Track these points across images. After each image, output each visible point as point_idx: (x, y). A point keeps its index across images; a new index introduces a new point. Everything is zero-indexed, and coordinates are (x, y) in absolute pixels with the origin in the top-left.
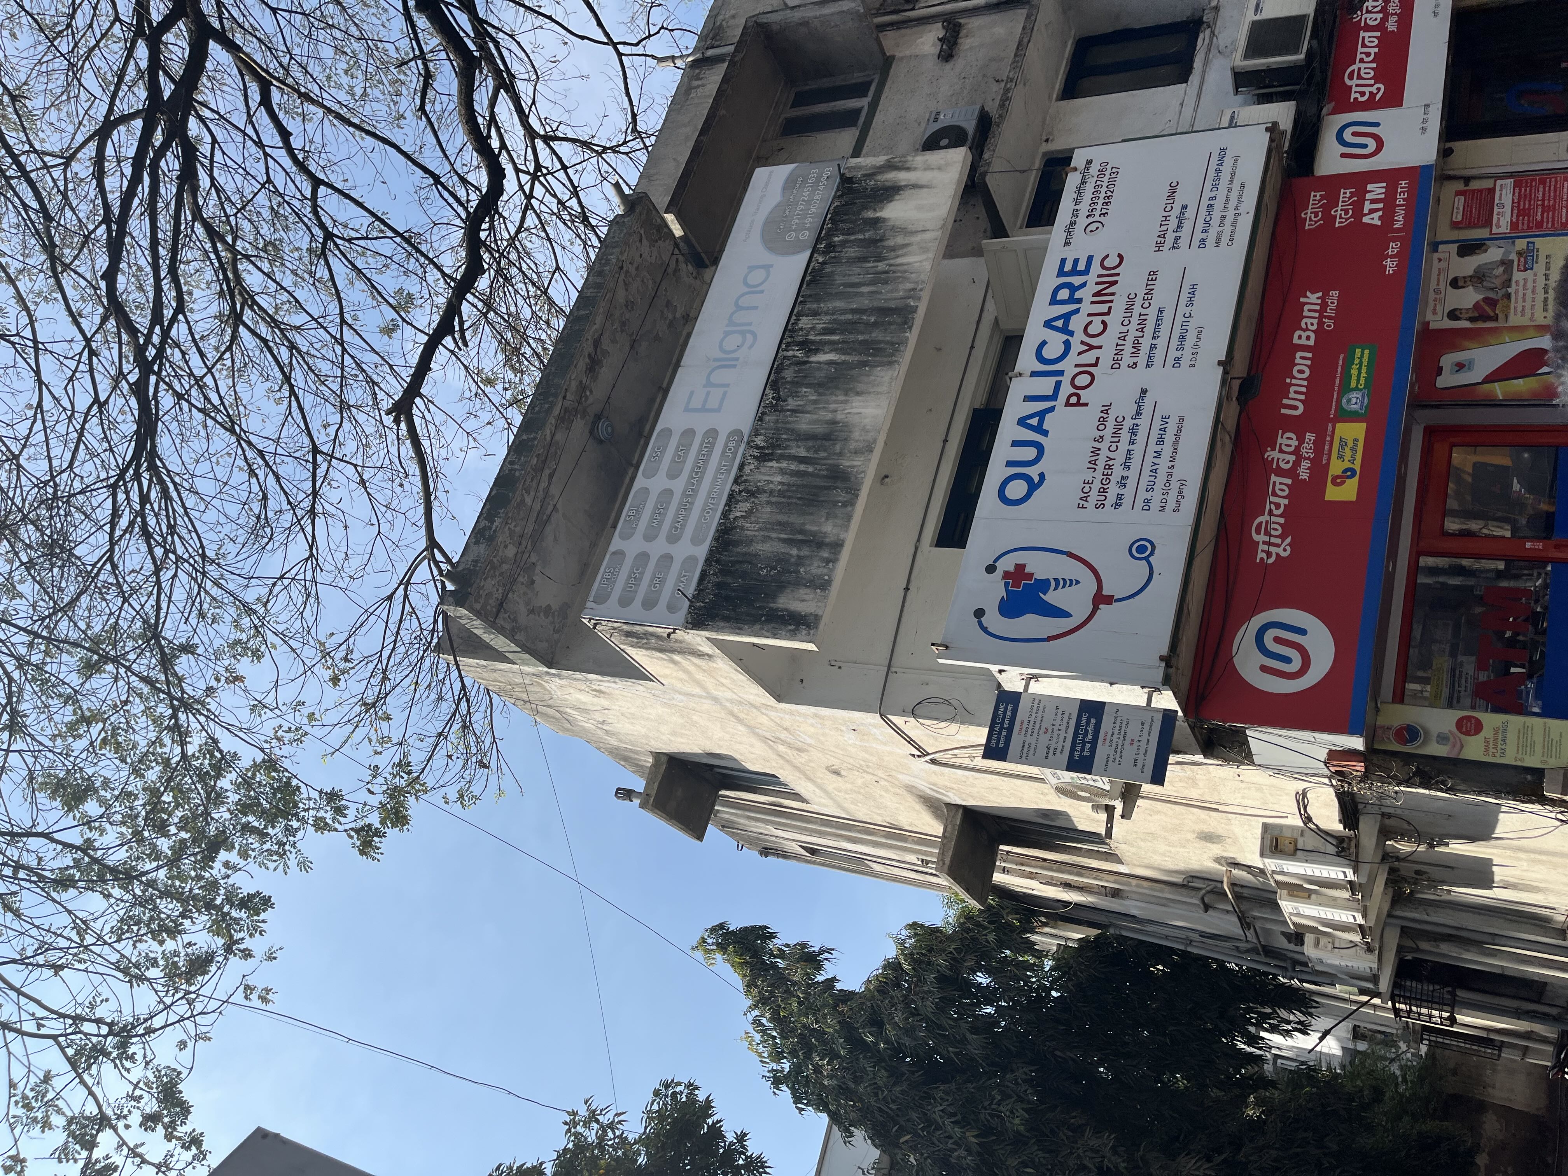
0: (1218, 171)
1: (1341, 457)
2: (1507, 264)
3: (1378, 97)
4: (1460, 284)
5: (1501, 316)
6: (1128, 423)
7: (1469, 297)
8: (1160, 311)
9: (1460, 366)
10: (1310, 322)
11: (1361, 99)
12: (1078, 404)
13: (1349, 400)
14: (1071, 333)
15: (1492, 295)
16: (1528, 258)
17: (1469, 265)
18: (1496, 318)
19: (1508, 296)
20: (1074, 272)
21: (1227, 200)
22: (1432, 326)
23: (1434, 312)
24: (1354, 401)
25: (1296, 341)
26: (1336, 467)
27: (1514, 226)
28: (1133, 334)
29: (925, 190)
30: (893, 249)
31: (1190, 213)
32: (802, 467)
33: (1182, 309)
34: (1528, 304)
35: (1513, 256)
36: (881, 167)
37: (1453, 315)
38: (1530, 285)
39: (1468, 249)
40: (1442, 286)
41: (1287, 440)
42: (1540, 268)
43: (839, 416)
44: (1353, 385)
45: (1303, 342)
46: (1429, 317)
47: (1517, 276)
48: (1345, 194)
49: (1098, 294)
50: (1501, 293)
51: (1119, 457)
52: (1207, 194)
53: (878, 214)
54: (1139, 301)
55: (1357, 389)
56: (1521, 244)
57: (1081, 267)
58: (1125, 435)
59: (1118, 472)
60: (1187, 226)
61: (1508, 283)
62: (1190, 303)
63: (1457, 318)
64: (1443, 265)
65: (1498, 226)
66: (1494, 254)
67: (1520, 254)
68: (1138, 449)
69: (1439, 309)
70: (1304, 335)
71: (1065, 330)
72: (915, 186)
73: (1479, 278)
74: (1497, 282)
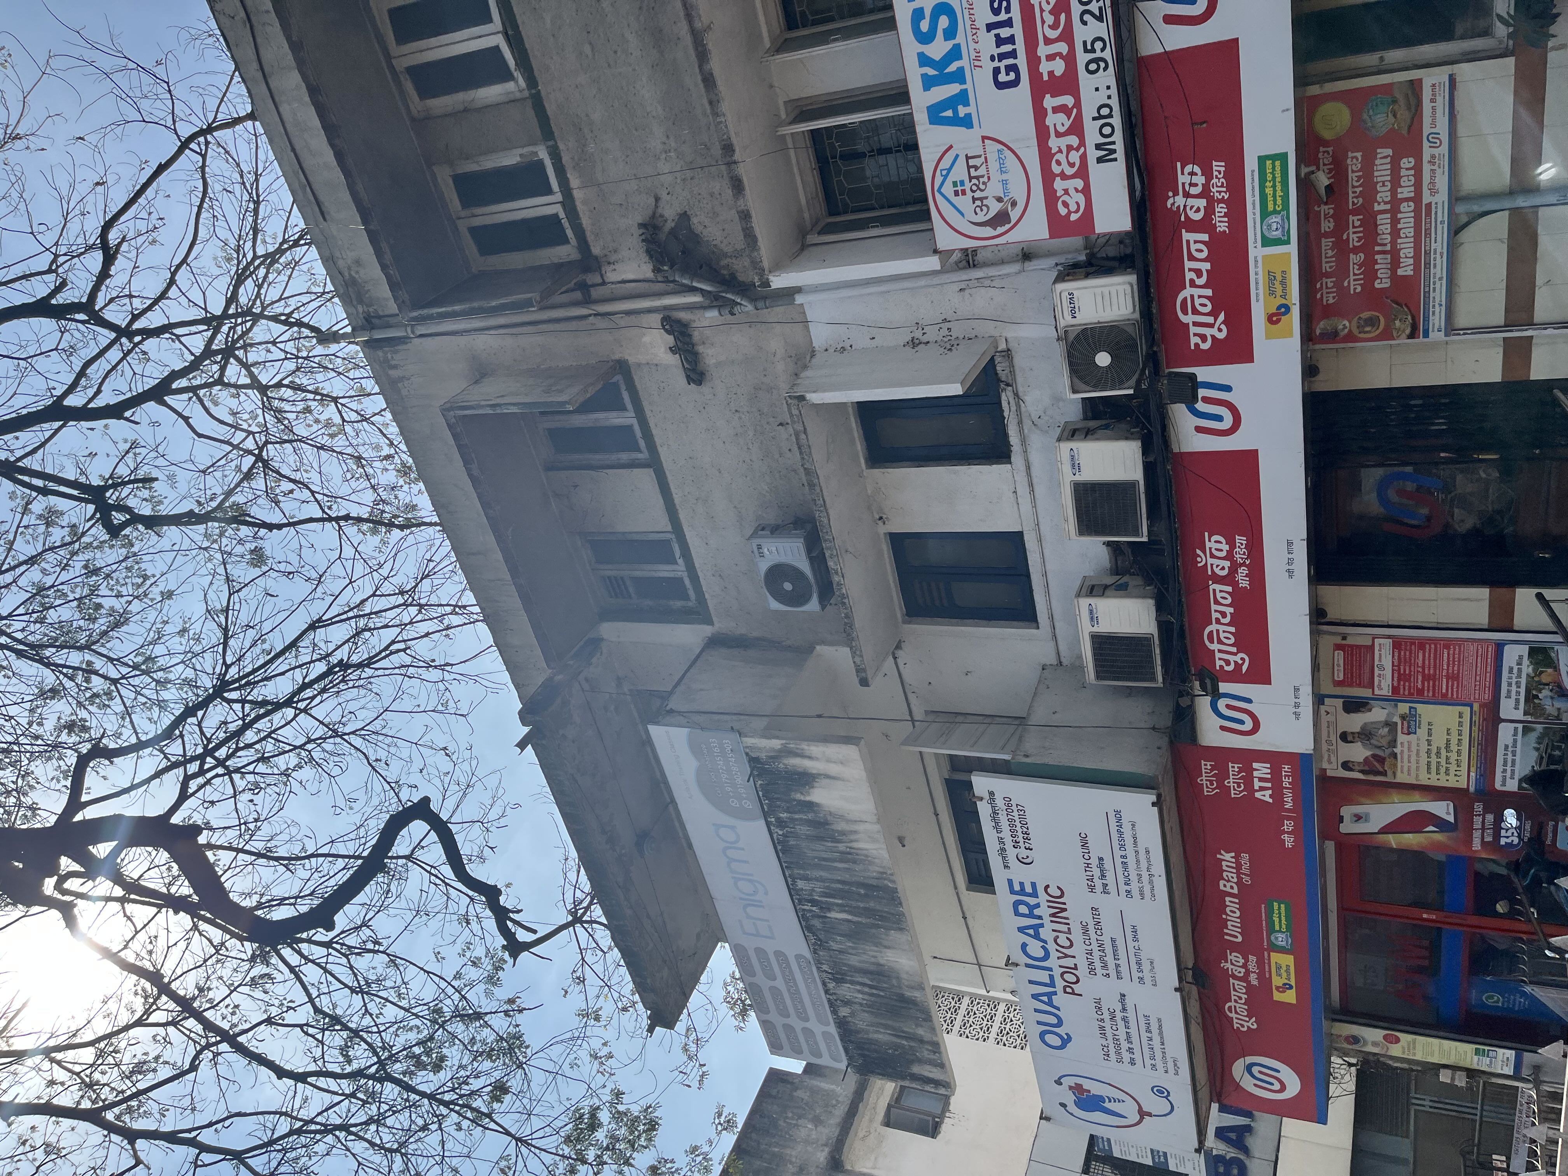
0: (1120, 833)
1: (1280, 975)
2: (1390, 725)
3: (1245, 668)
4: (1350, 738)
5: (1389, 773)
6: (1119, 1015)
7: (1358, 752)
8: (1113, 940)
9: (1358, 818)
10: (1230, 874)
11: (1227, 668)
12: (1073, 993)
13: (1277, 938)
14: (1045, 942)
15: (1379, 752)
16: (1411, 722)
17: (1356, 722)
18: (1385, 774)
19: (1395, 756)
20: (1022, 892)
21: (1138, 861)
22: (1329, 773)
23: (1330, 762)
24: (1281, 939)
25: (1222, 888)
26: (1277, 981)
27: (1395, 690)
28: (1096, 954)
29: (839, 783)
30: (843, 833)
31: (1108, 864)
32: (874, 991)
33: (1130, 944)
34: (1414, 766)
35: (1396, 719)
36: (780, 751)
37: (1346, 766)
38: (1414, 748)
39: (1353, 706)
40: (1333, 738)
41: (1233, 956)
42: (1422, 732)
43: (882, 962)
44: (1277, 928)
45: (1228, 889)
46: (1325, 765)
47: (1401, 738)
48: (1233, 768)
49: (1053, 915)
50: (1388, 751)
51: (1122, 1037)
52: (1118, 853)
53: (808, 798)
54: (1091, 927)
55: (1280, 931)
56: (1404, 708)
57: (1029, 889)
58: (1121, 1024)
59: (1125, 1045)
60: (1110, 875)
61: (1393, 743)
62: (1135, 939)
63: (1351, 770)
64: (1330, 718)
65: (1380, 689)
66: (1377, 714)
67: (1403, 717)
68: (1133, 1031)
69: (1333, 759)
70: (1229, 885)
71: (1037, 936)
72: (828, 777)
73: (1365, 735)
74: (1384, 742)
